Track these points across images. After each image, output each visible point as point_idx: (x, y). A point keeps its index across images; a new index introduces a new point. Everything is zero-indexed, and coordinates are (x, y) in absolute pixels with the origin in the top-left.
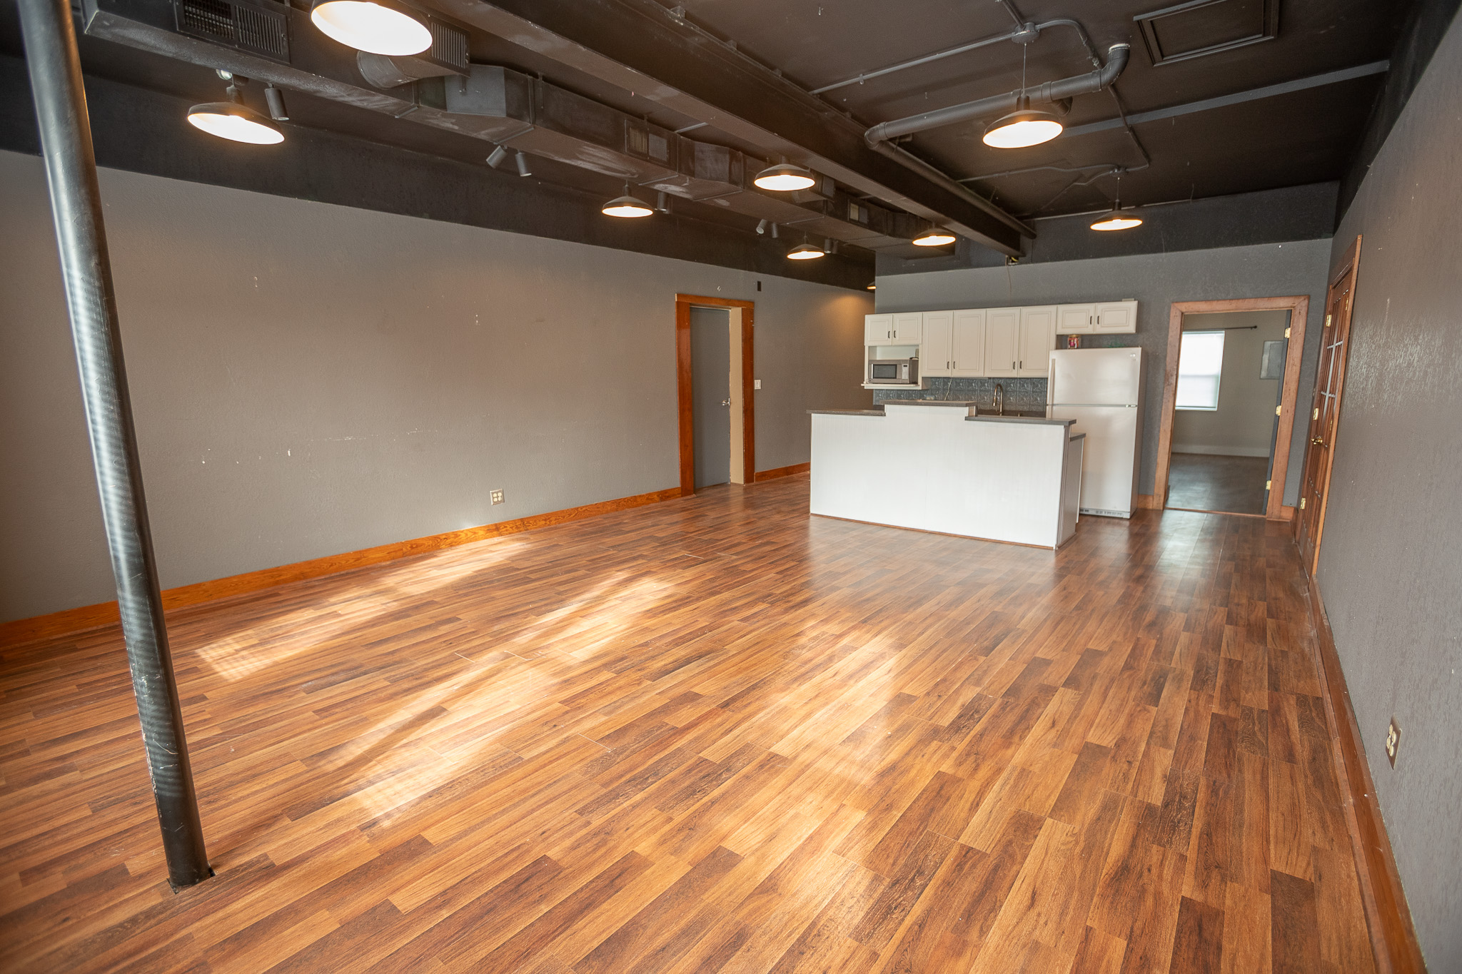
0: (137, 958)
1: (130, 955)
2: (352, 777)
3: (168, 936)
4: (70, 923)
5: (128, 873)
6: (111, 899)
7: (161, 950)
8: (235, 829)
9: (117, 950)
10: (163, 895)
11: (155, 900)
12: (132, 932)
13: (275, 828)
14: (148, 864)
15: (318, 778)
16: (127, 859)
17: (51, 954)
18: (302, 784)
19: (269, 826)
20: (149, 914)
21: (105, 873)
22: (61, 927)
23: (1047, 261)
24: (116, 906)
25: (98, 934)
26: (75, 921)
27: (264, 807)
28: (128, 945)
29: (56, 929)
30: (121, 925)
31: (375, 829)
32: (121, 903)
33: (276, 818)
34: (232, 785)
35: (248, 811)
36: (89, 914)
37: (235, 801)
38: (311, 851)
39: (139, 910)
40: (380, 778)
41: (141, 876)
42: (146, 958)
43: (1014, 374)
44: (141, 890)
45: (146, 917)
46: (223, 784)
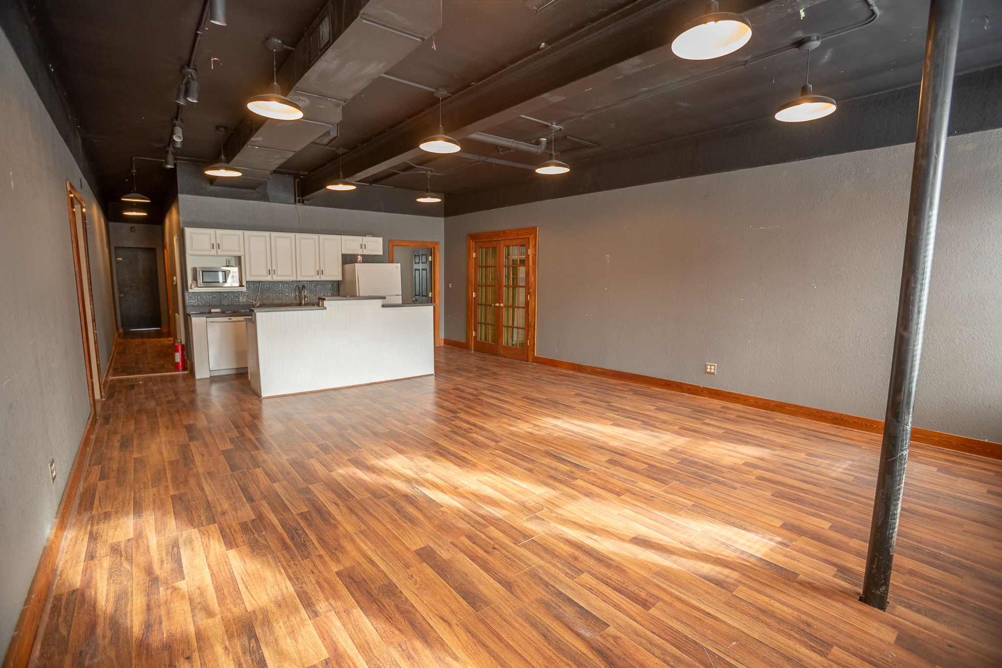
0: (931, 597)
1: (934, 601)
2: (740, 562)
3: (912, 592)
4: (949, 642)
5: (898, 635)
6: (919, 632)
7: (920, 591)
8: (824, 598)
9: (938, 608)
10: (895, 608)
11: (901, 609)
12: (924, 608)
13: (810, 580)
14: (884, 629)
15: (749, 577)
16: (890, 644)
17: (968, 637)
18: (760, 582)
19: (810, 584)
20: (910, 607)
21: (908, 649)
22: (955, 645)
23: (322, 206)
24: (920, 626)
25: (939, 622)
26: (946, 640)
27: (795, 592)
28: (930, 605)
29: (958, 646)
30: (926, 615)
31: (785, 541)
32: (916, 625)
33: (801, 583)
34: (782, 621)
35: (804, 599)
36: (936, 636)
37: (798, 610)
38: (818, 560)
39: (912, 613)
40: (736, 550)
41: (894, 627)
42: (928, 594)
43: (317, 278)
44: (901, 620)
45: (912, 607)
46: (784, 627)
